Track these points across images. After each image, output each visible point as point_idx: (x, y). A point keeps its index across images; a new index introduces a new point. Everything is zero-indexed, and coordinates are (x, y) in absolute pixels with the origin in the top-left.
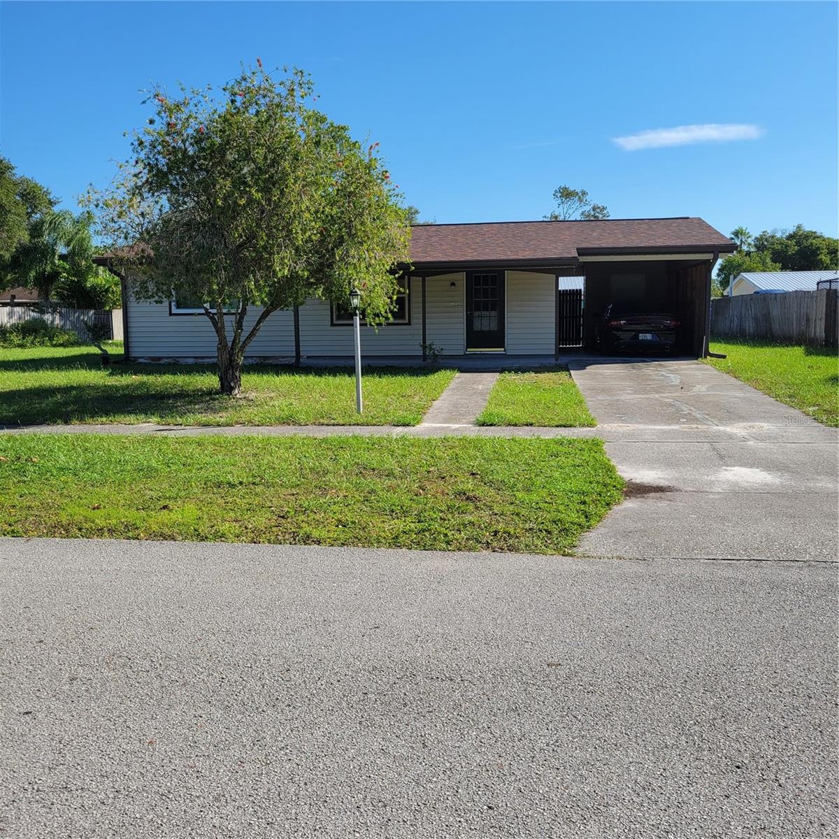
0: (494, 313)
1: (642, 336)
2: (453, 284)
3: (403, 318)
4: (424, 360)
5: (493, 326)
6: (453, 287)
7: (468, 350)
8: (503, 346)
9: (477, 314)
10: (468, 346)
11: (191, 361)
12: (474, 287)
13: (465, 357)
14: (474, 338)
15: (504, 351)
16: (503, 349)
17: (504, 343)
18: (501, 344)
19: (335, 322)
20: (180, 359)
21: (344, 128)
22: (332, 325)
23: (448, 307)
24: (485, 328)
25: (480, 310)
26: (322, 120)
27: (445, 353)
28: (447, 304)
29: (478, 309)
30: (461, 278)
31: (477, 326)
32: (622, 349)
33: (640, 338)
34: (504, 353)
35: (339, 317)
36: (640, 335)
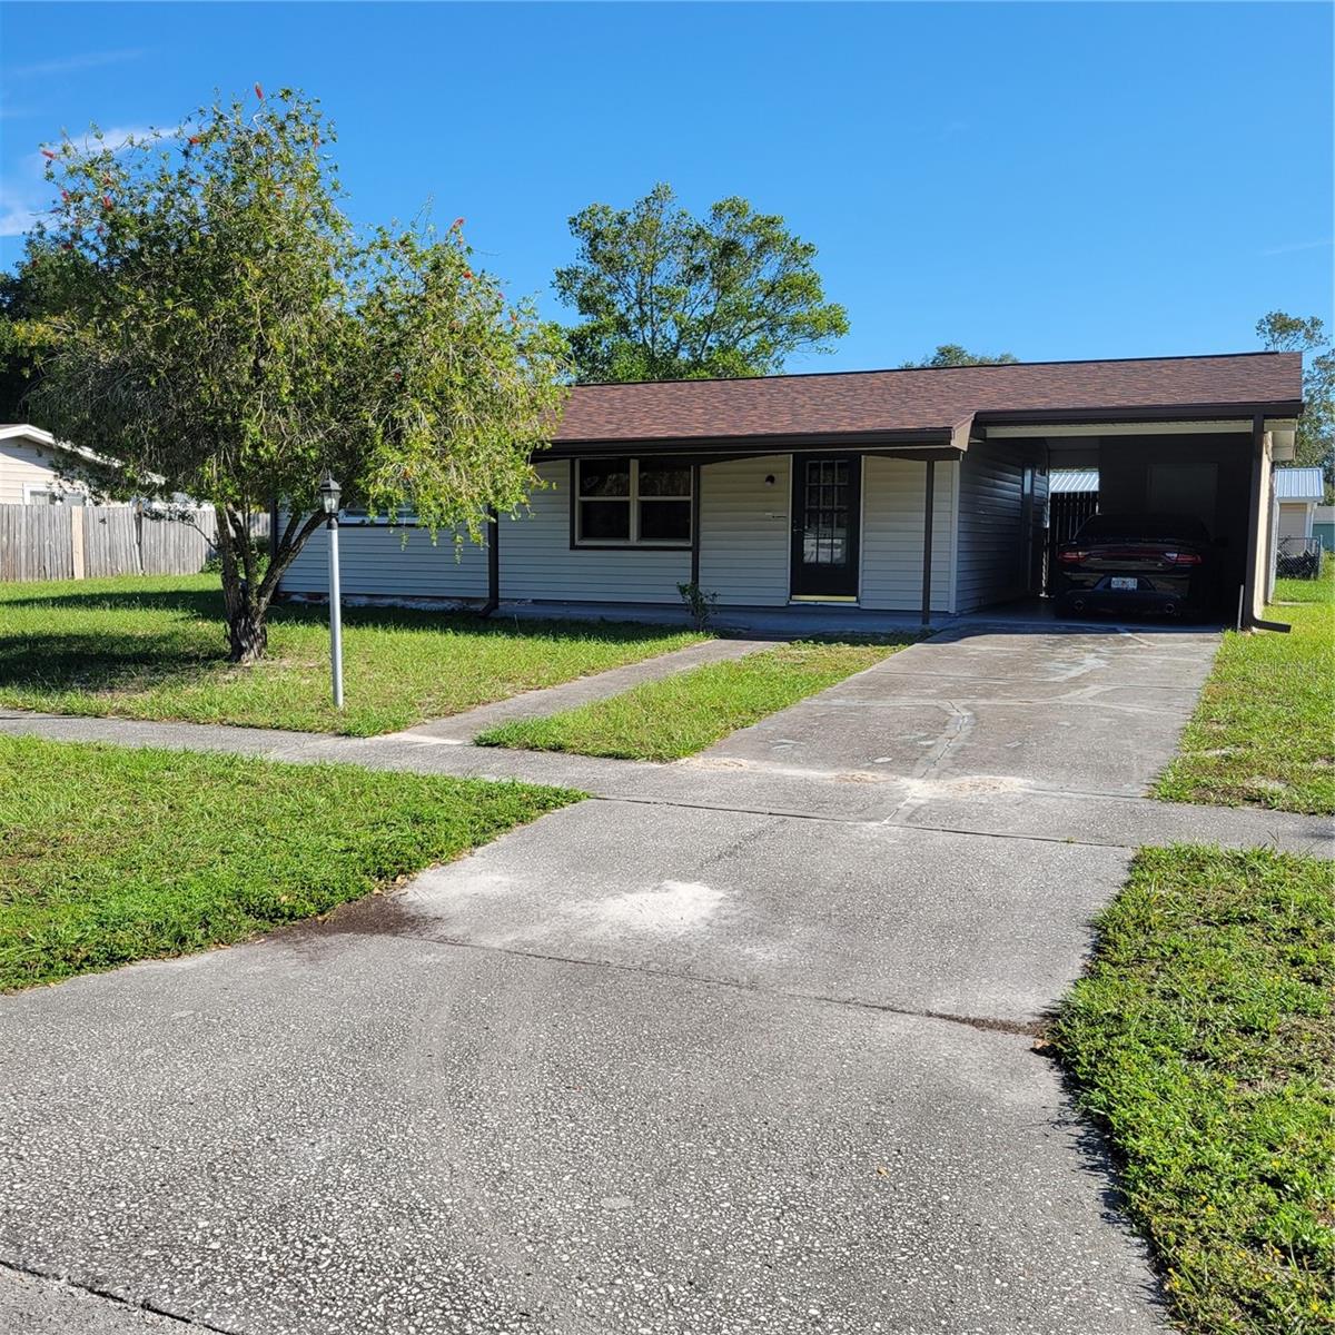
1: (1117, 582)
2: (771, 479)
3: (686, 535)
4: (693, 613)
5: (838, 555)
6: (769, 484)
7: (794, 597)
8: (854, 593)
10: (793, 592)
11: (364, 601)
12: (807, 484)
13: (787, 610)
14: (806, 576)
15: (858, 601)
16: (854, 599)
17: (857, 587)
18: (852, 590)
19: (578, 543)
20: (351, 598)
21: (771, 222)
22: (573, 547)
23: (760, 519)
24: (824, 557)
25: (818, 527)
26: (738, 210)
27: (719, 601)
28: (760, 514)
29: (813, 525)
30: (784, 465)
31: (811, 554)
32: (1079, 605)
33: (1113, 586)
34: (857, 605)
35: (586, 534)
36: (1114, 579)
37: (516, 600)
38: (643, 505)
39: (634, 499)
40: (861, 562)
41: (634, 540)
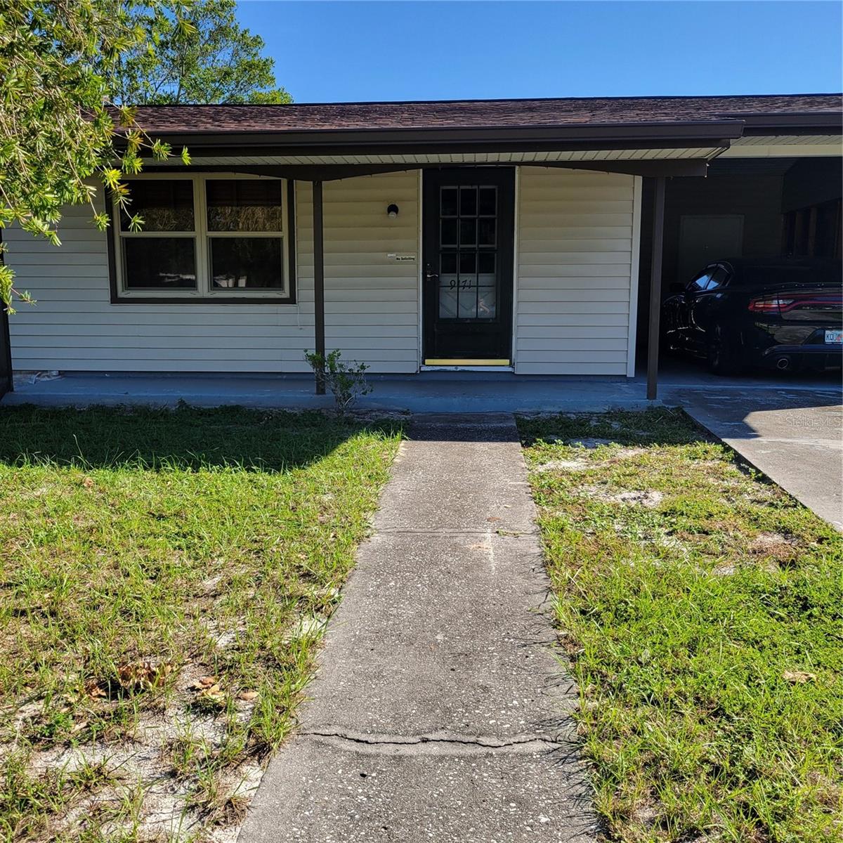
0: (486, 279)
1: (831, 336)
2: (393, 209)
3: (277, 284)
4: (321, 391)
5: (485, 308)
6: (393, 215)
7: (428, 362)
8: (507, 355)
9: (447, 279)
10: (429, 352)
12: (441, 216)
13: (419, 378)
14: (442, 335)
15: (511, 365)
16: (507, 362)
17: (510, 348)
18: (503, 350)
19: (121, 294)
22: (115, 299)
23: (384, 263)
24: (468, 312)
25: (453, 271)
28: (381, 255)
29: (450, 269)
30: (410, 189)
31: (449, 306)
32: (782, 364)
33: (827, 341)
34: (510, 369)
35: (132, 283)
36: (827, 332)
37: (34, 372)
38: (214, 243)
39: (201, 236)
40: (514, 315)
41: (203, 290)
